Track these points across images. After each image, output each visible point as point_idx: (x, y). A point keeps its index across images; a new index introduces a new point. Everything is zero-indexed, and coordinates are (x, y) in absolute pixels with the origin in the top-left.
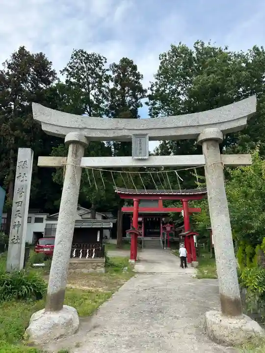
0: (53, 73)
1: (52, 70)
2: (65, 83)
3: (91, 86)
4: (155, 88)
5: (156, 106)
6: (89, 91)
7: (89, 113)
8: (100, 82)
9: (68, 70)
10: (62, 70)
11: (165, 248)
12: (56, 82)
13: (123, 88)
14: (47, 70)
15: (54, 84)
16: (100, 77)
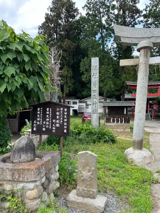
0: (76, 10)
1: (76, 8)
2: (85, 16)
3: (102, 15)
4: (148, 9)
5: (148, 22)
6: (101, 19)
8: (108, 11)
9: (87, 6)
10: (83, 7)
12: (79, 16)
13: (124, 12)
14: (73, 9)
15: (77, 18)
16: (109, 7)
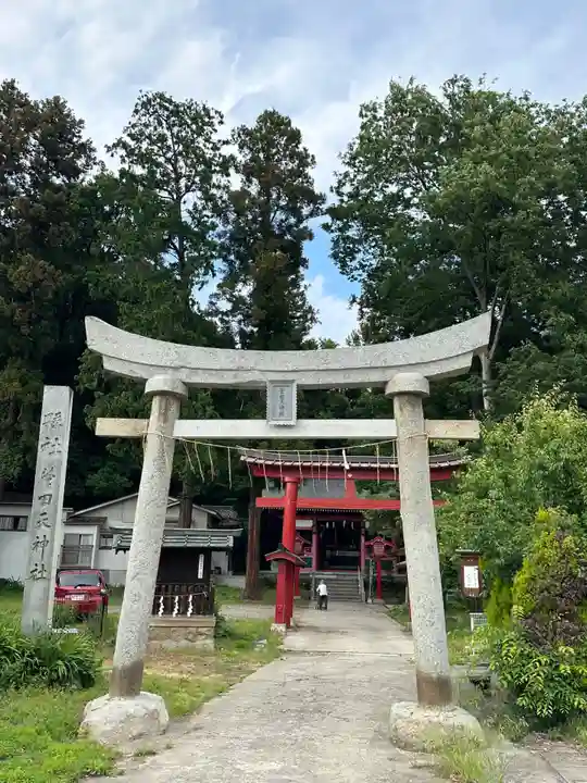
0: (85, 149)
1: (83, 140)
2: (117, 175)
3: (183, 182)
4: (347, 189)
5: (350, 233)
6: (179, 198)
7: (177, 252)
8: (206, 178)
9: (125, 146)
10: (110, 144)
11: (370, 601)
12: (95, 171)
13: (265, 190)
14: (70, 141)
15: (89, 177)
16: (208, 163)
